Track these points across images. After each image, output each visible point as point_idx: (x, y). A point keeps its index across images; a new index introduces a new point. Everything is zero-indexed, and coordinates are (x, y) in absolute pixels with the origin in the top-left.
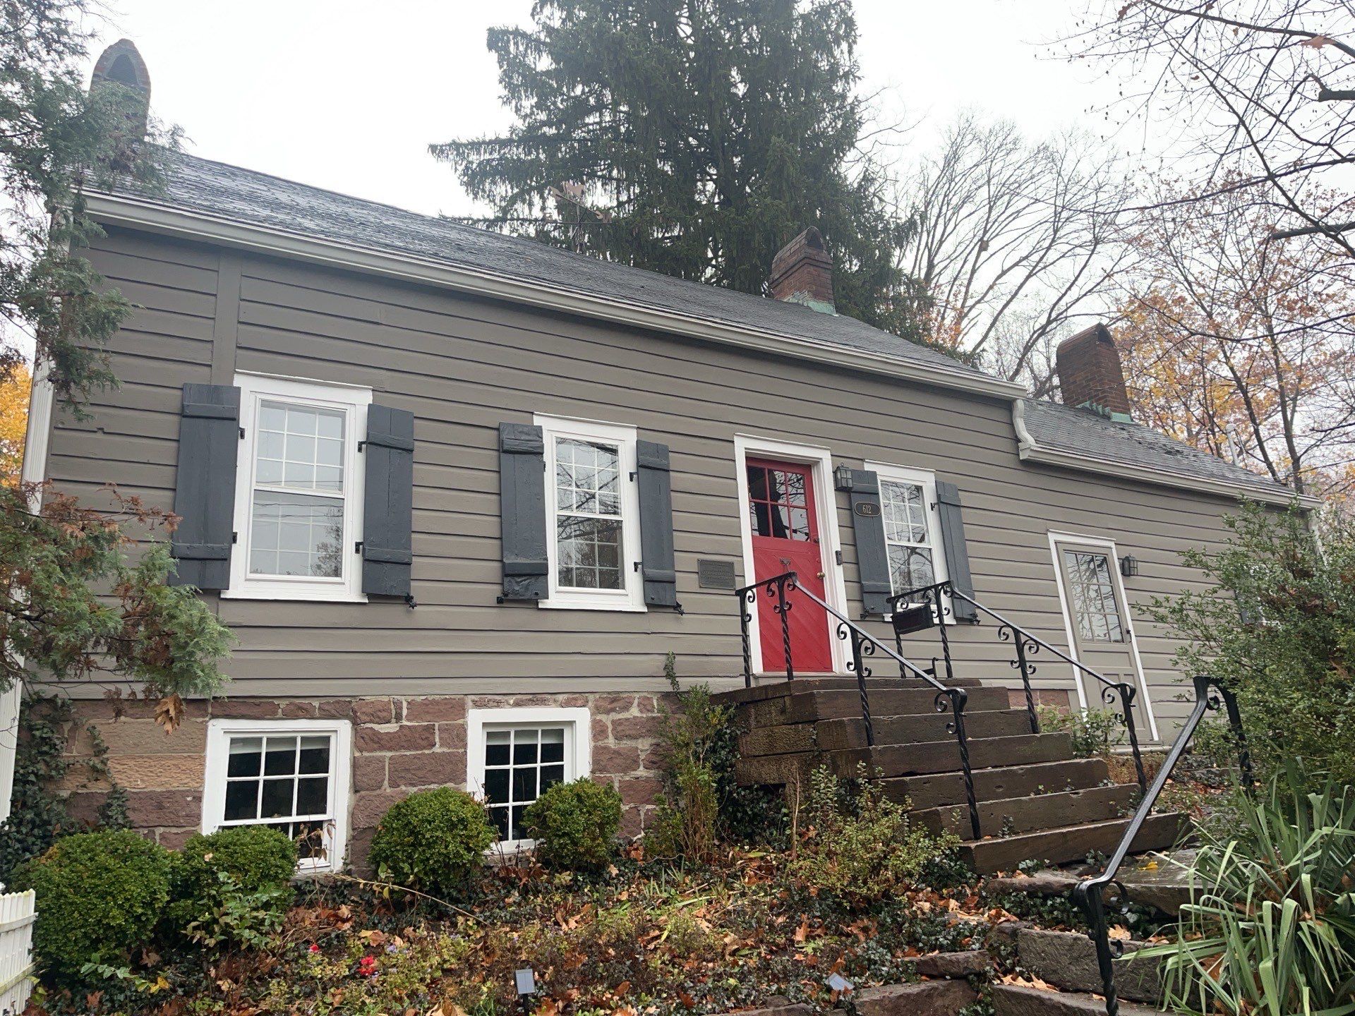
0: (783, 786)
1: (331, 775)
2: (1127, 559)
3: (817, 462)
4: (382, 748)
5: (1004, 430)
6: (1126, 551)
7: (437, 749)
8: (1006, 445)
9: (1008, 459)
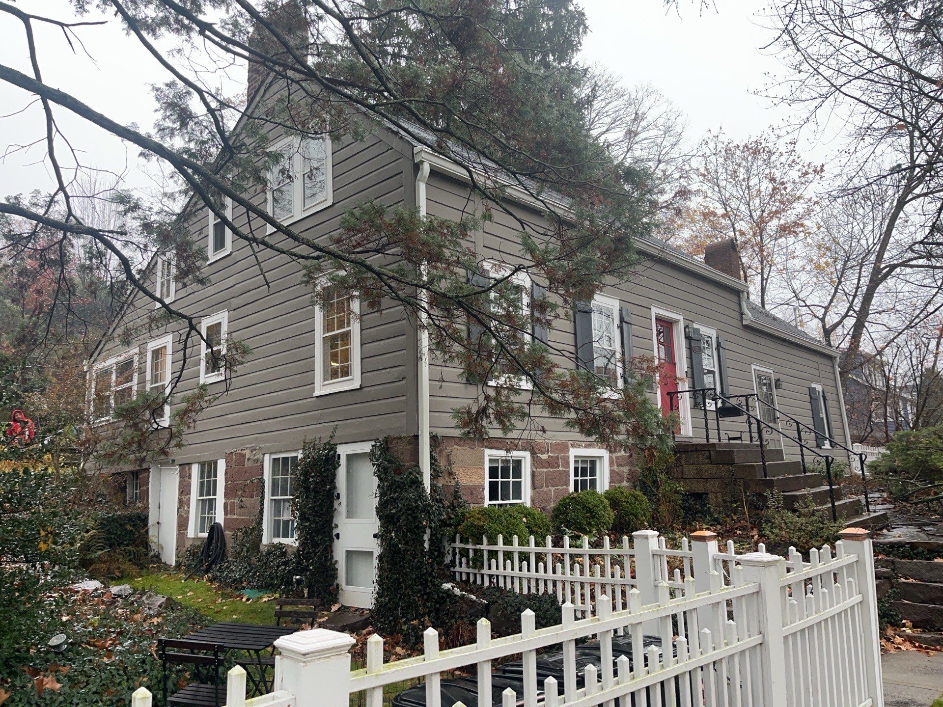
0: (707, 494)
1: (523, 479)
2: (779, 380)
3: (677, 321)
4: (543, 467)
5: (736, 307)
6: (778, 376)
7: (561, 468)
8: (737, 316)
9: (737, 323)
